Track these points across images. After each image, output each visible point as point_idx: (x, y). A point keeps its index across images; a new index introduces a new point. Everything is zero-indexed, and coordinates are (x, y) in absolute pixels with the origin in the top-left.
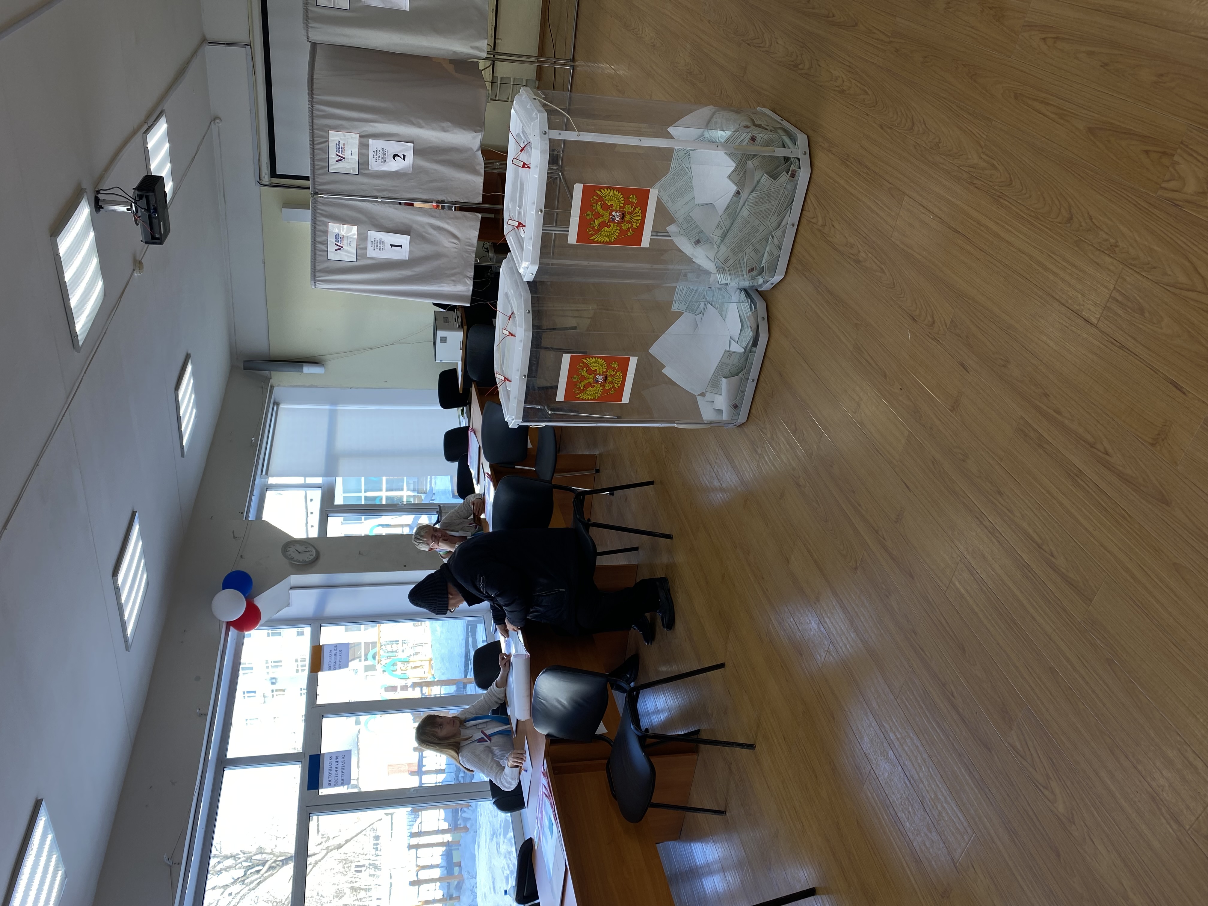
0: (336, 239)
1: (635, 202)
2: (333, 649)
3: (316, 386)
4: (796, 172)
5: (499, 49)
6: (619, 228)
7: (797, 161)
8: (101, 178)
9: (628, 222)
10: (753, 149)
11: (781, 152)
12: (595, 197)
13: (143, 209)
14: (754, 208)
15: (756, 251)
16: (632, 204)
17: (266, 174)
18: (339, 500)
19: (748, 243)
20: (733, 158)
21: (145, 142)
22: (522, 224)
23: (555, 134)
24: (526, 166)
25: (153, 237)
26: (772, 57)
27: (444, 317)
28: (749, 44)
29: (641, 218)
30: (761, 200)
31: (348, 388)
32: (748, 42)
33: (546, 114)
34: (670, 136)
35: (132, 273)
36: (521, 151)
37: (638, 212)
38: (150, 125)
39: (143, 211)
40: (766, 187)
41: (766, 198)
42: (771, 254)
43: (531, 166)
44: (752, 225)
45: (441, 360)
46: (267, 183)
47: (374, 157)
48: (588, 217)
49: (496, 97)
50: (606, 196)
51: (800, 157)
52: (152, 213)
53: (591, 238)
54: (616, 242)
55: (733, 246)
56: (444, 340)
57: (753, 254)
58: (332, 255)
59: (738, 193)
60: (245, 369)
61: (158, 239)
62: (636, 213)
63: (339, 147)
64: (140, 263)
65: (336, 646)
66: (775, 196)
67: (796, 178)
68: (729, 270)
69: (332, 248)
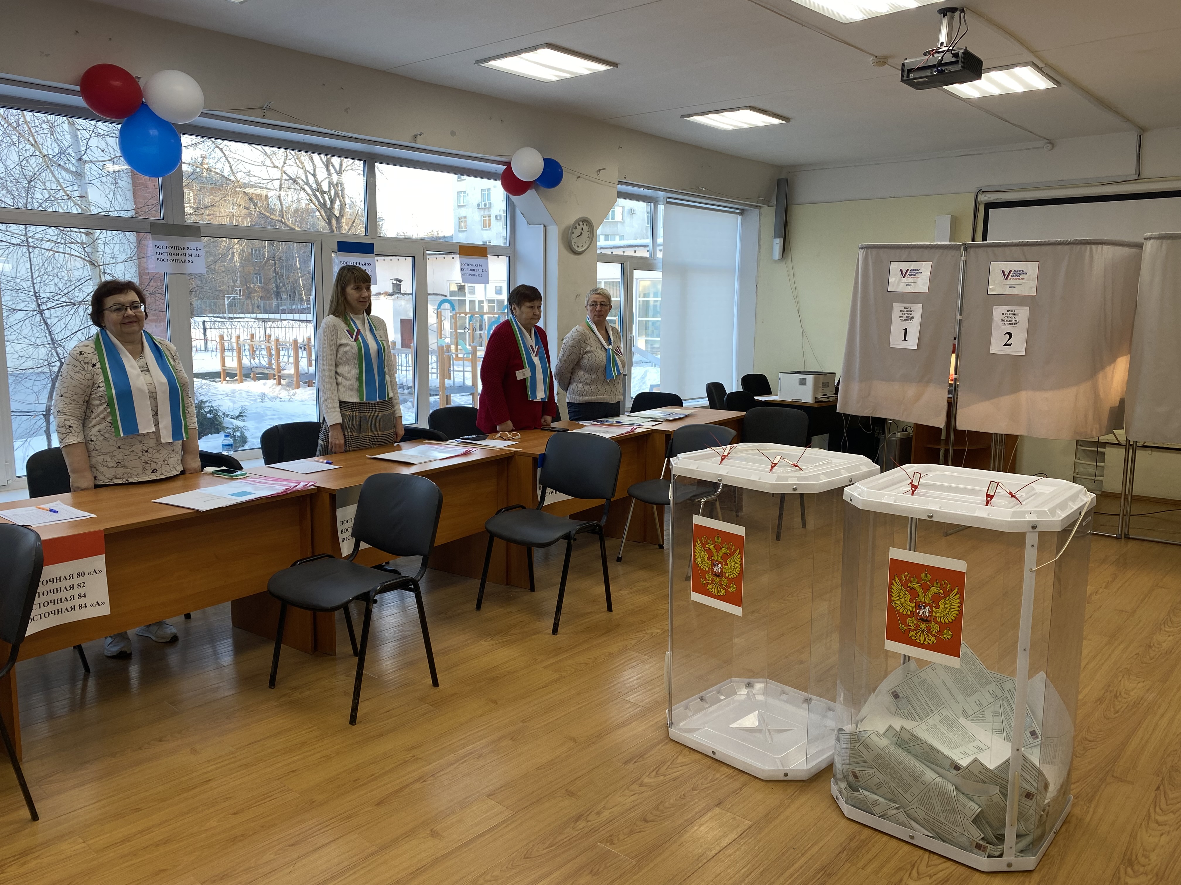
0: (914, 270)
1: (942, 637)
2: (483, 268)
3: (759, 252)
4: (983, 851)
5: (1139, 453)
6: (909, 613)
7: (998, 853)
8: (980, 15)
9: (917, 627)
10: (1014, 796)
11: (1010, 834)
12: (949, 586)
13: (942, 58)
14: (934, 790)
15: (879, 785)
16: (940, 632)
17: (988, 198)
18: (637, 274)
19: (889, 776)
20: (1002, 766)
21: (1025, 64)
22: (915, 490)
23: (1032, 539)
24: (989, 499)
25: (910, 71)
26: (1141, 824)
27: (828, 383)
28: (1158, 788)
29: (922, 643)
30: (946, 801)
31: (757, 284)
32: (1162, 787)
33: (1059, 529)
34: (1033, 671)
35: (873, 55)
36: (1010, 493)
37: (930, 640)
38: (1043, 69)
39: (940, 58)
40: (962, 809)
41: (948, 808)
42: (875, 803)
43: (989, 507)
44: (913, 785)
45: (781, 379)
46: (979, 199)
47: (1008, 311)
48: (923, 575)
49: (1081, 446)
50: (951, 601)
51: (1004, 858)
52: (937, 69)
53: (896, 577)
54: (892, 609)
55: (885, 757)
56: (803, 382)
57: (875, 780)
58: (895, 266)
59: (957, 767)
60: (779, 180)
61: (908, 76)
62: (929, 637)
63: (1019, 273)
64: (884, 63)
65: (486, 271)
66: (951, 820)
67: (975, 850)
68: (853, 748)
69: (904, 266)
